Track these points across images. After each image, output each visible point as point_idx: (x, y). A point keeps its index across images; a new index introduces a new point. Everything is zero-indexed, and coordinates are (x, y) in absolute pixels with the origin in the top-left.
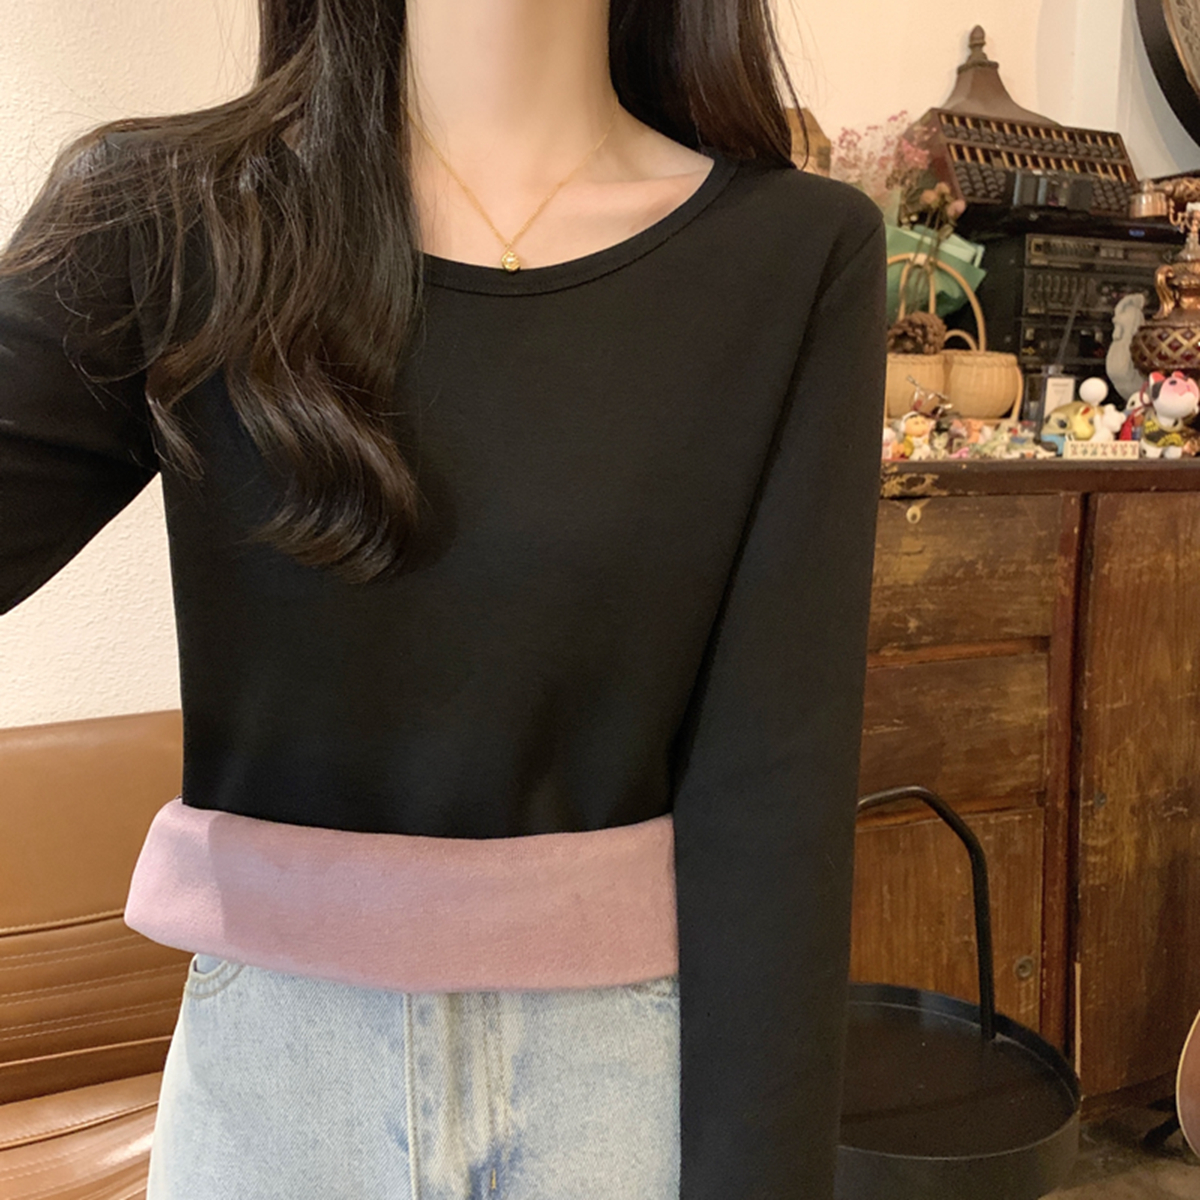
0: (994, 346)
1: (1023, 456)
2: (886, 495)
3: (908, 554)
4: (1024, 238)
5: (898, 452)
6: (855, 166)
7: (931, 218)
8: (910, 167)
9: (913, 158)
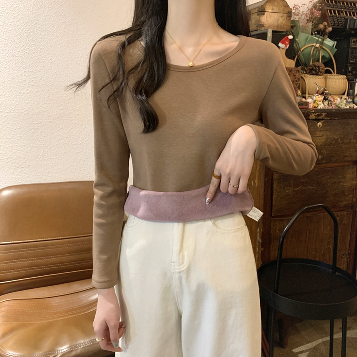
0: (339, 73)
1: (350, 107)
2: (311, 119)
3: (318, 137)
4: (350, 39)
5: (314, 106)
6: (298, 15)
7: (321, 33)
8: (315, 17)
9: (316, 14)
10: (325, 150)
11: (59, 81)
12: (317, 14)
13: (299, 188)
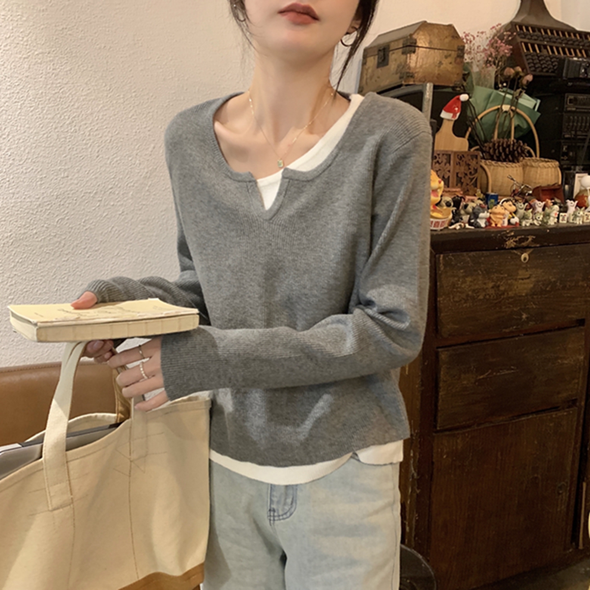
0: (545, 155)
2: (508, 247)
3: (522, 279)
4: (565, 96)
6: (470, 53)
7: (513, 83)
8: (502, 55)
9: (503, 51)
10: (534, 303)
11: (18, 171)
12: (506, 51)
13: (487, 374)
